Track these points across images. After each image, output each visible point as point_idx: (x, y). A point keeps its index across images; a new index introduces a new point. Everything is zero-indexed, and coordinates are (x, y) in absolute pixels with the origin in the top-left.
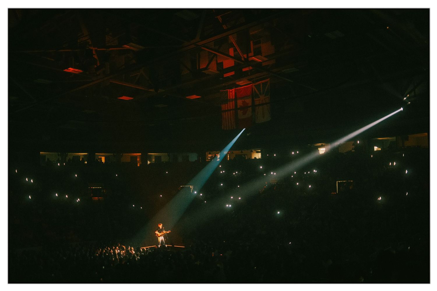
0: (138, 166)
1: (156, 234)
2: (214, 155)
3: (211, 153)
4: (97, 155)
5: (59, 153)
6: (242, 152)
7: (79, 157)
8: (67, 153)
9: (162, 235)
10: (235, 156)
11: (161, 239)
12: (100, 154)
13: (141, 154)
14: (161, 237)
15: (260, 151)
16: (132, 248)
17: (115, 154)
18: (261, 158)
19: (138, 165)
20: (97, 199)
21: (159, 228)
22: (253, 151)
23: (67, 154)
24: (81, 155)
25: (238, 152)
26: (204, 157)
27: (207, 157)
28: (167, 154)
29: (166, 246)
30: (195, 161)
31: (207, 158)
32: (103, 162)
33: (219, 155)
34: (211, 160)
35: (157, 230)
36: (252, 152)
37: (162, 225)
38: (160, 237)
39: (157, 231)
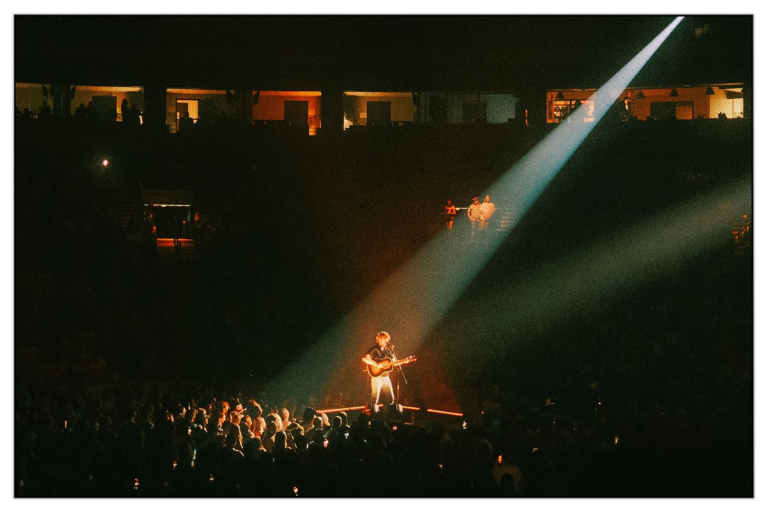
0: (310, 134)
1: (365, 365)
2: (573, 102)
3: (566, 94)
4: (171, 94)
5: (48, 86)
7: (111, 100)
8: (72, 87)
9: (388, 370)
10: (648, 108)
12: (184, 91)
14: (380, 377)
16: (286, 412)
17: (233, 92)
18: (742, 116)
19: (310, 130)
21: (378, 346)
22: (715, 89)
23: (74, 89)
24: (121, 93)
26: (540, 108)
27: (550, 107)
28: (410, 94)
29: (401, 408)
30: (506, 121)
31: (551, 114)
32: (192, 119)
33: (592, 102)
34: (563, 118)
35: (368, 352)
36: (714, 94)
38: (376, 375)
39: (368, 356)
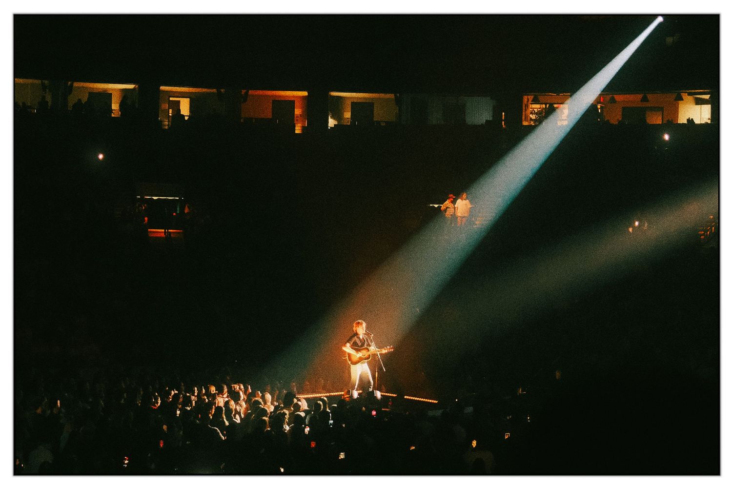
0: (297, 132)
1: (344, 353)
2: (548, 106)
3: (541, 98)
4: (164, 91)
5: (47, 82)
6: (645, 99)
7: (108, 96)
8: (69, 83)
9: (366, 359)
10: (620, 112)
11: (360, 371)
12: (176, 89)
13: (305, 93)
14: (359, 365)
15: (707, 97)
16: (268, 397)
18: (709, 122)
19: (297, 128)
20: (163, 235)
21: (356, 334)
22: (685, 96)
23: (72, 85)
24: (116, 89)
25: (632, 99)
26: (517, 112)
27: (526, 110)
28: (392, 96)
30: (484, 122)
31: (526, 116)
32: (184, 116)
33: (567, 106)
34: (539, 121)
35: (348, 341)
36: (683, 100)
37: (364, 325)
38: (355, 363)
